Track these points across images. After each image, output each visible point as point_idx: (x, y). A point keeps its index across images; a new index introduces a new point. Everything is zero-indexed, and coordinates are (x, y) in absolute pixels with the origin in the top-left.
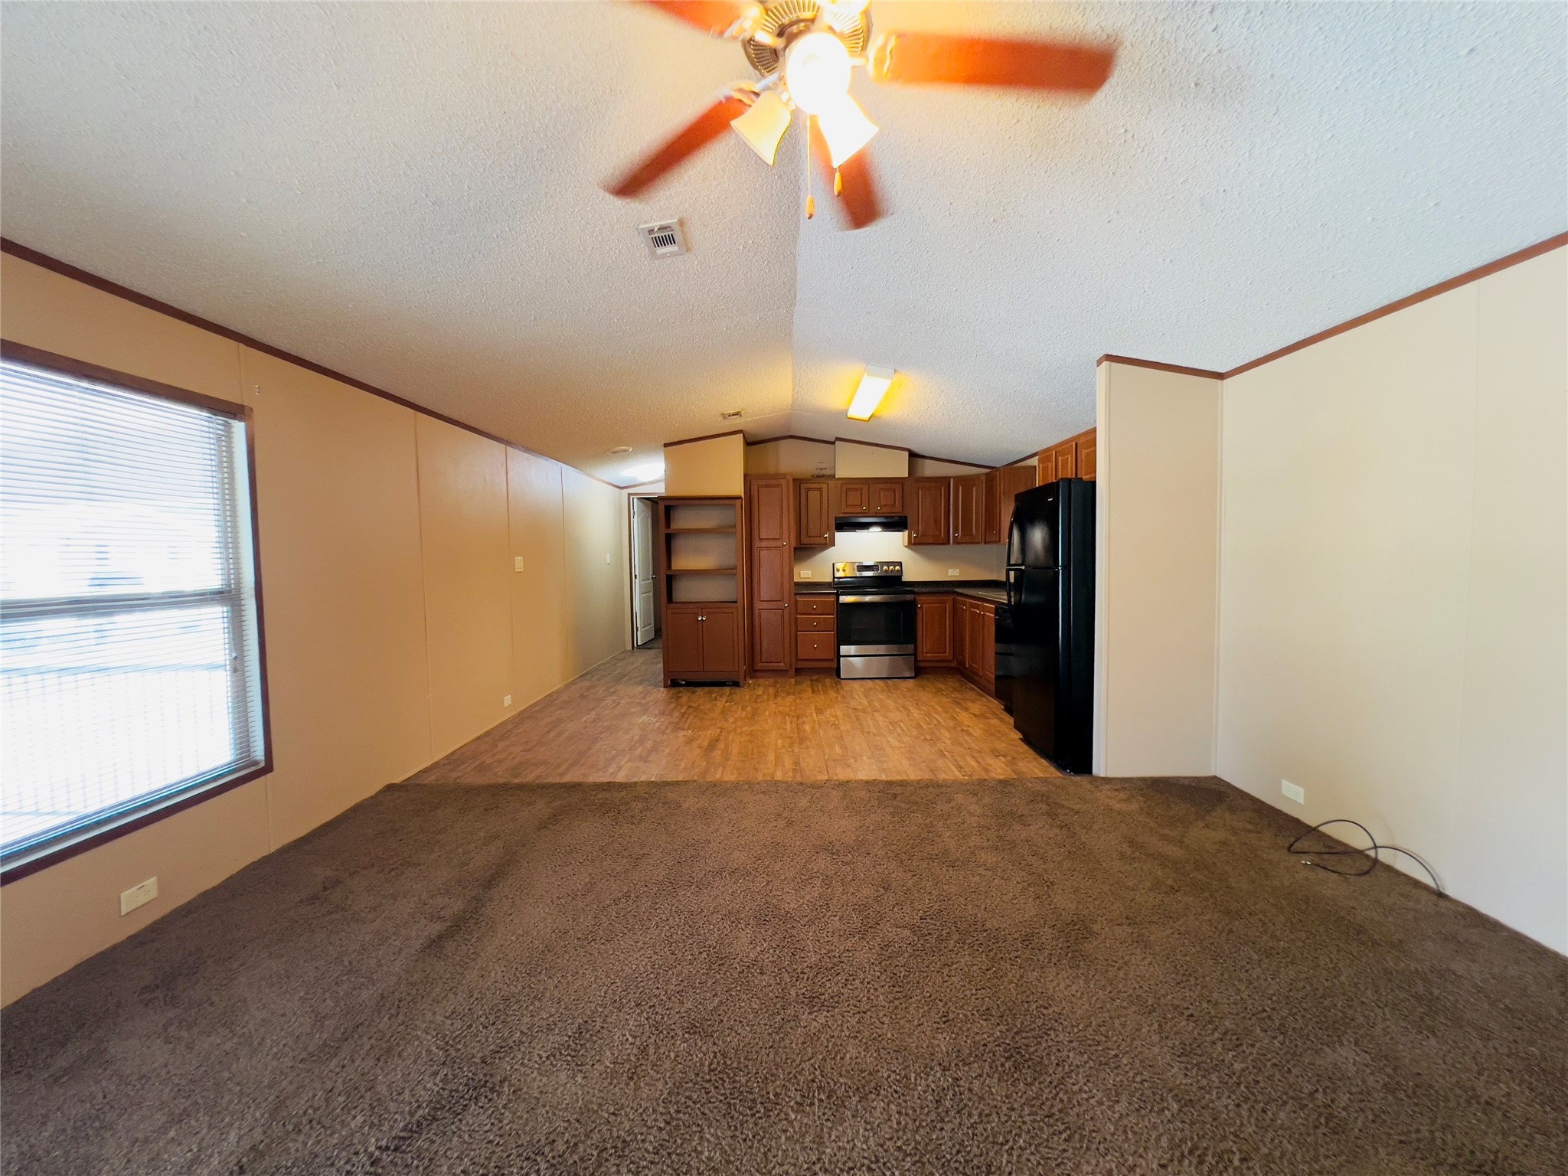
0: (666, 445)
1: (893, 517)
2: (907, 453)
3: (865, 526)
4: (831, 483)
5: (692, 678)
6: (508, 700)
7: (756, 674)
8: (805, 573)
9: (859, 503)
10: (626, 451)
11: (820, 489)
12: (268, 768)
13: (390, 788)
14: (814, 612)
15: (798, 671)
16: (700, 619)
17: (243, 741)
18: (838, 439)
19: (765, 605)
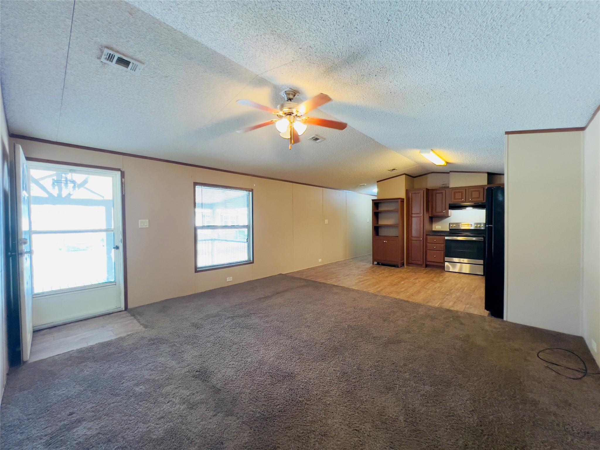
0: (378, 182)
1: (478, 203)
2: (486, 175)
3: (465, 207)
4: (447, 190)
5: (384, 262)
6: (320, 260)
7: (410, 264)
8: (438, 227)
9: (461, 198)
10: (364, 185)
11: (442, 193)
12: (253, 262)
13: (281, 274)
14: (435, 243)
15: (427, 266)
16: (384, 242)
17: (249, 258)
18: (451, 172)
19: (415, 239)
